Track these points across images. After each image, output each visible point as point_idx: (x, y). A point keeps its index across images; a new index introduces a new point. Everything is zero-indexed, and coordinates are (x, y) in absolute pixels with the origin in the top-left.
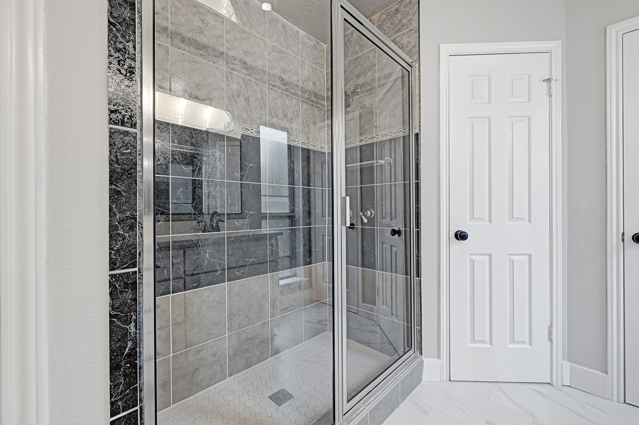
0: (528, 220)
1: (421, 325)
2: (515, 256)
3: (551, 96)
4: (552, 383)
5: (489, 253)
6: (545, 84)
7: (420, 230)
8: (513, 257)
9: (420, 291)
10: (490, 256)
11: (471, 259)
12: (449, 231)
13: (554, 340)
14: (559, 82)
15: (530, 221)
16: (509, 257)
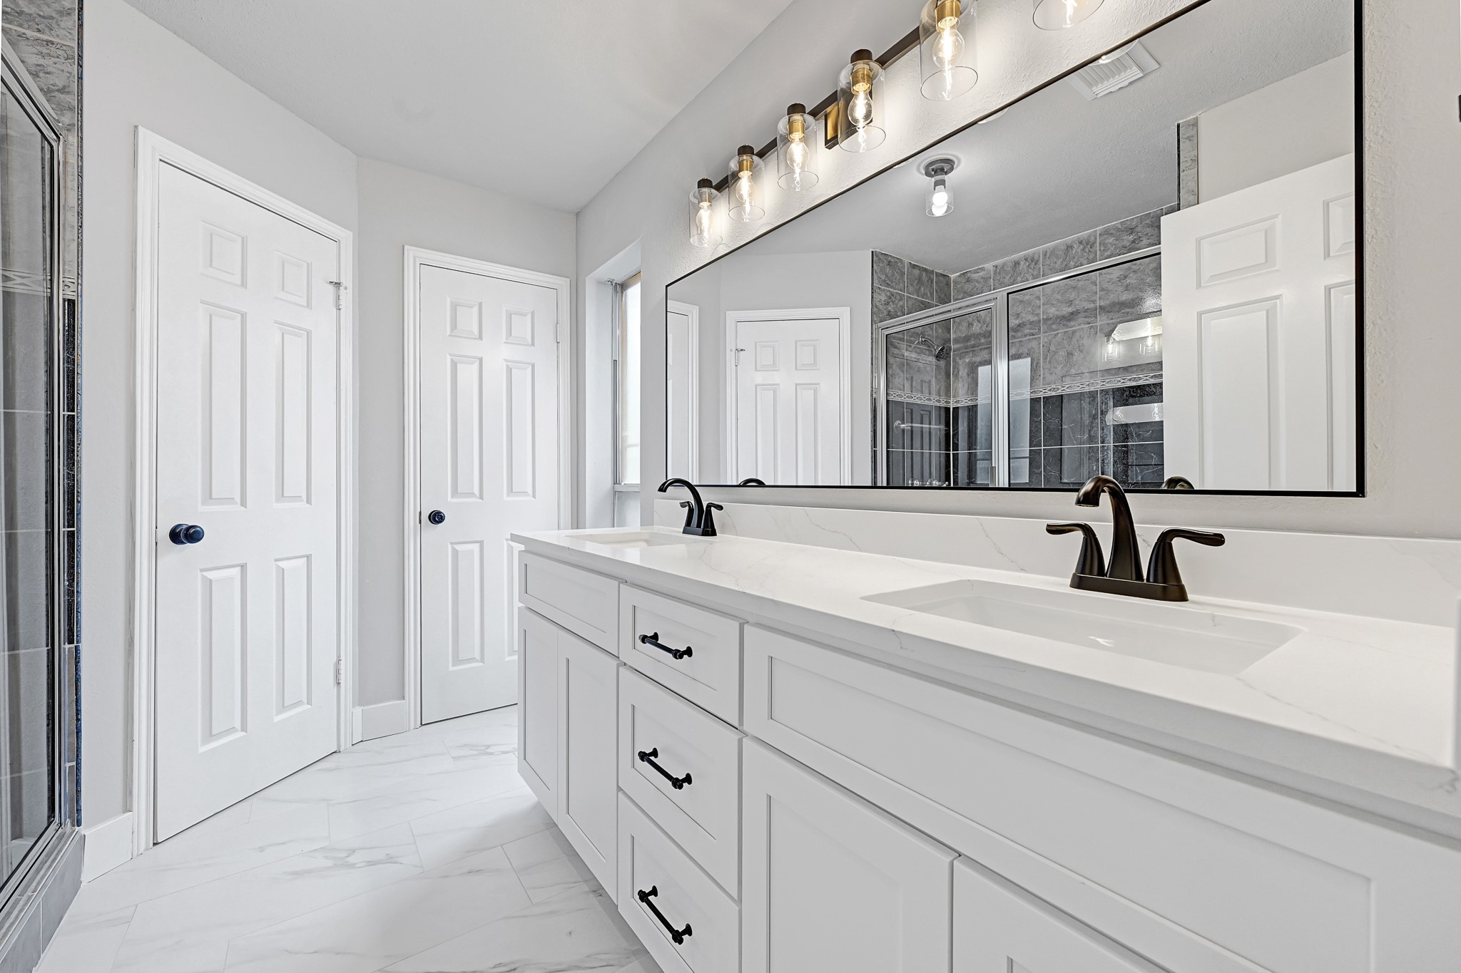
0: (305, 501)
1: (77, 756)
2: (286, 562)
3: (339, 309)
4: (339, 749)
5: (241, 562)
6: (331, 287)
7: (79, 530)
8: (282, 564)
9: (76, 674)
10: (243, 567)
11: (204, 578)
12: (156, 528)
13: (342, 682)
14: (350, 290)
15: (309, 501)
16: (277, 565)
